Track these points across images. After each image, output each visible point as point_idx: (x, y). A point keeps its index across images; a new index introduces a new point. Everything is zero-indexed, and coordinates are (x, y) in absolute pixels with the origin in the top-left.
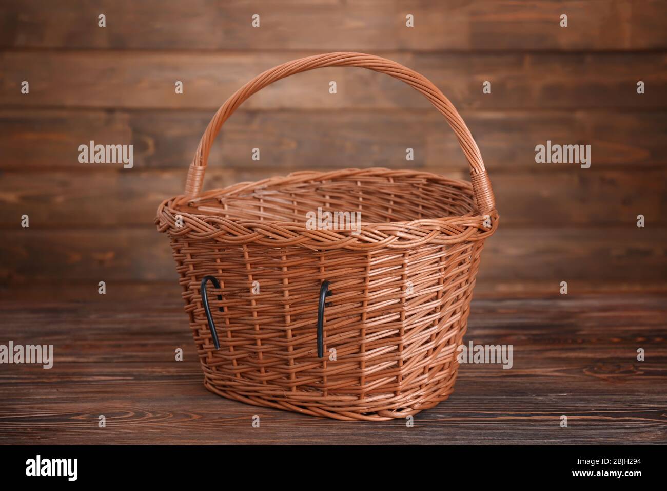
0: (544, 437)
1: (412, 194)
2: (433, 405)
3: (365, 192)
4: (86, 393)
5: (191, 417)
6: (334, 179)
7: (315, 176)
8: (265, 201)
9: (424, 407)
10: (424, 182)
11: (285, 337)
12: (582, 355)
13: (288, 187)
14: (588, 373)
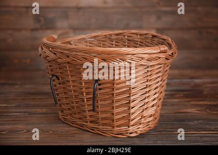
0: (194, 142)
1: (146, 41)
2: (145, 132)
3: (129, 40)
4: (8, 121)
5: (49, 132)
6: (117, 35)
7: (109, 33)
8: (90, 43)
9: (142, 132)
10: (151, 37)
11: (84, 101)
12: (205, 103)
13: (99, 38)
14: (209, 111)
